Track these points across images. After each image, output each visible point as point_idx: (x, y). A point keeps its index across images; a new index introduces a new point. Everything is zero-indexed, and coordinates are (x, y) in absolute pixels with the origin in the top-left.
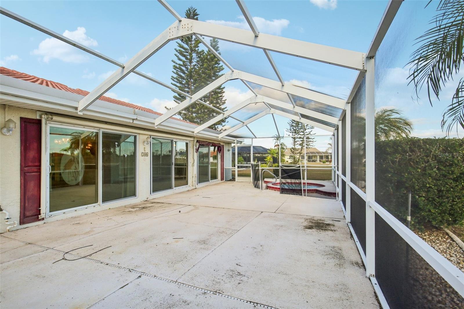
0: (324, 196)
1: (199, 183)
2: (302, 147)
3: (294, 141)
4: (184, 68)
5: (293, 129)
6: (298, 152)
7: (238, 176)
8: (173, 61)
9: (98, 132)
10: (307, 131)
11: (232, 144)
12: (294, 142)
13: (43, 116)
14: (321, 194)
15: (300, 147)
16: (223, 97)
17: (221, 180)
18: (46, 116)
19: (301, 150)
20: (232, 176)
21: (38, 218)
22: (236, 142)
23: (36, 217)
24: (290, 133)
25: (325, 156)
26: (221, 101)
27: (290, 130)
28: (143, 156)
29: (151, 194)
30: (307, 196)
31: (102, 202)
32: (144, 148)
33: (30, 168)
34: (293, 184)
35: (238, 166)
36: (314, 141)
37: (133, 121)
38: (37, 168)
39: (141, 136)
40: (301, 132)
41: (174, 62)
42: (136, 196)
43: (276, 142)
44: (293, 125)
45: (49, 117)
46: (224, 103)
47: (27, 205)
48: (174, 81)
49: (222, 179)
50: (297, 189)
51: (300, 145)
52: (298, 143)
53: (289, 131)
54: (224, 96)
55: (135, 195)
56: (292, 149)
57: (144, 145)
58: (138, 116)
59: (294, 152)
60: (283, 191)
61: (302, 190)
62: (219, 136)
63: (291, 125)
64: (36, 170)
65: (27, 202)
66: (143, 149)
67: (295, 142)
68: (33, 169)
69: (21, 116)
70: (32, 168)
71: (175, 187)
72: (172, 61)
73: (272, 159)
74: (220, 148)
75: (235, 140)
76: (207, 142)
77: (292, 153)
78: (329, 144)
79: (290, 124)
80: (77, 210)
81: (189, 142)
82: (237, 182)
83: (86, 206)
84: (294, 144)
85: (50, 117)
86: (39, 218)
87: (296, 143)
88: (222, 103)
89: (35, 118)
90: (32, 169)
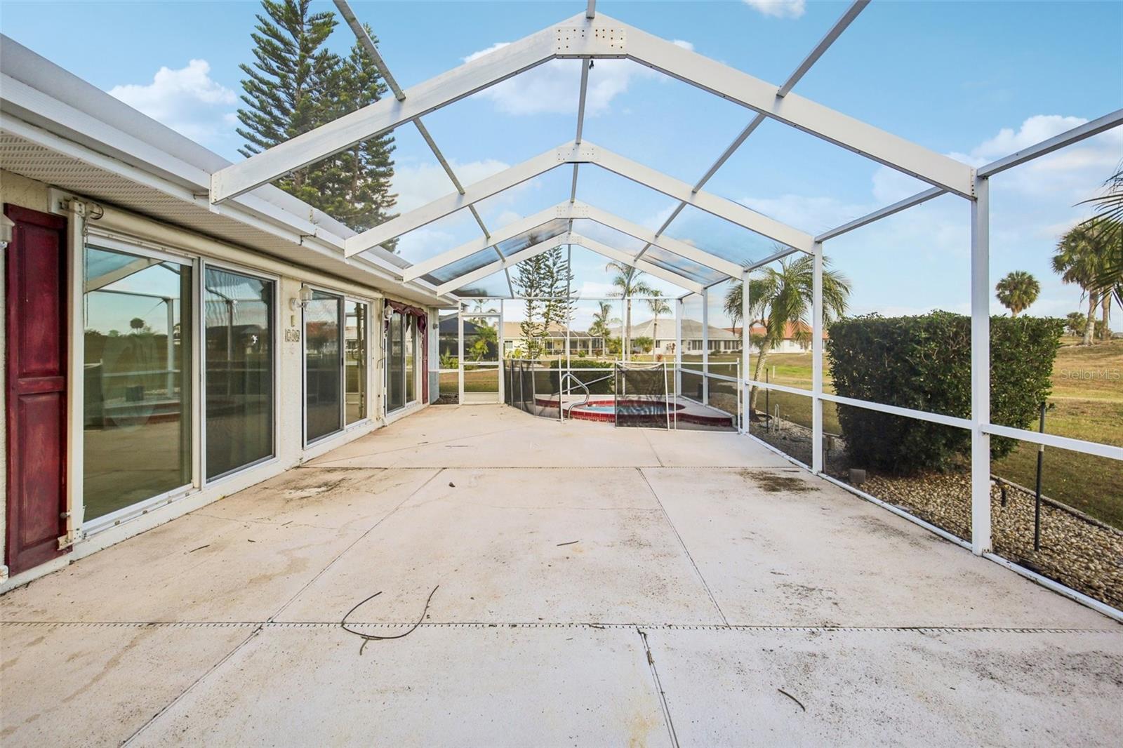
0: (701, 426)
1: (388, 410)
2: (547, 322)
3: (530, 306)
4: (282, 96)
5: (528, 278)
6: (539, 331)
7: (465, 391)
8: (243, 67)
9: (191, 267)
10: (558, 284)
11: (439, 310)
12: (529, 309)
13: (76, 206)
14: (695, 423)
15: (543, 320)
16: (387, 186)
17: (423, 403)
18: (83, 206)
19: (546, 328)
20: (440, 391)
21: (58, 547)
22: (459, 305)
23: (50, 543)
24: (520, 287)
25: (581, 340)
26: (383, 197)
27: (522, 281)
28: (289, 340)
29: (303, 446)
30: (677, 428)
31: (207, 478)
32: (292, 317)
33: (35, 379)
34: (644, 405)
35: (465, 366)
36: (573, 308)
37: (302, 241)
38: (53, 381)
39: (285, 282)
40: (543, 286)
41: (248, 71)
42: (274, 456)
43: (478, 307)
44: (526, 270)
45: (92, 212)
46: (390, 204)
47: (25, 505)
48: (249, 125)
49: (425, 400)
50: (654, 415)
51: (543, 315)
52: (537, 310)
53: (518, 282)
54: (390, 185)
55: (271, 454)
56: (525, 325)
57: (292, 310)
58: (317, 227)
59: (530, 333)
60: (621, 420)
61: (666, 415)
62: (438, 291)
63: (523, 268)
64: (48, 387)
65: (26, 496)
66: (290, 320)
67: (531, 308)
68: (42, 383)
69: (8, 202)
70: (39, 378)
71: (347, 425)
72: (241, 67)
73: (486, 348)
74: (422, 322)
75: (457, 302)
76: (401, 303)
77: (525, 335)
78: (595, 314)
79: (521, 266)
80: (148, 510)
81: (370, 302)
82: (463, 405)
83: (165, 496)
84: (530, 313)
85: (97, 210)
86: (61, 548)
87: (534, 312)
88: (387, 202)
89: (46, 211)
90: (38, 382)
